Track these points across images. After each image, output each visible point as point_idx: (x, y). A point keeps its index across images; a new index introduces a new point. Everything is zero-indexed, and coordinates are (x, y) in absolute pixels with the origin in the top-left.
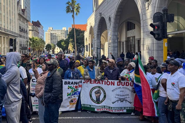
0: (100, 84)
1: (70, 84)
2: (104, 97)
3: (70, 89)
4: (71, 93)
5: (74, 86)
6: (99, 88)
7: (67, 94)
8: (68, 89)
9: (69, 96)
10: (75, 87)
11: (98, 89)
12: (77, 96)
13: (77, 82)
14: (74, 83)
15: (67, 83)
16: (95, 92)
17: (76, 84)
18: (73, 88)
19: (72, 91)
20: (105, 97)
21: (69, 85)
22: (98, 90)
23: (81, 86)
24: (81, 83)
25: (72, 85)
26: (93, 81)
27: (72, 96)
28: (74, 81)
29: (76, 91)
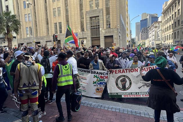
0: (125, 72)
1: (95, 74)
2: (130, 85)
3: (95, 78)
4: (97, 82)
6: (124, 77)
7: (93, 82)
8: (94, 77)
9: (94, 84)
10: (100, 76)
11: (124, 78)
12: (103, 86)
13: (102, 73)
14: (99, 74)
15: (93, 72)
16: (121, 81)
17: (101, 74)
20: (131, 84)
21: (94, 74)
22: (123, 78)
23: (107, 77)
24: (107, 75)
25: (97, 75)
26: (118, 71)
27: (98, 85)
28: (99, 71)
29: (101, 81)
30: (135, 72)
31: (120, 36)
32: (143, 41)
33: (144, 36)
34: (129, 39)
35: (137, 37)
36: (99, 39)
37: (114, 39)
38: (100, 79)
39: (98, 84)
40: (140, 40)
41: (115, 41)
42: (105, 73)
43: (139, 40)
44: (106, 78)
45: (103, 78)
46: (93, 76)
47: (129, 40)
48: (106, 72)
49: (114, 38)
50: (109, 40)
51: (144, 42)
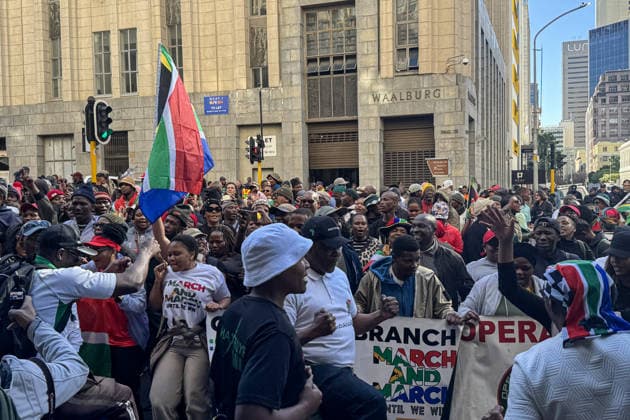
1: (380, 340)
3: (382, 364)
4: (394, 387)
5: (402, 351)
8: (376, 361)
10: (408, 354)
12: (434, 411)
13: (417, 331)
14: (402, 337)
17: (416, 341)
18: (398, 360)
19: (394, 374)
21: (376, 342)
23: (453, 359)
25: (393, 344)
27: (400, 402)
28: (400, 323)
29: (418, 377)
31: (471, 120)
32: (605, 149)
34: (526, 138)
37: (437, 137)
38: (410, 370)
39: (403, 397)
41: (444, 147)
42: (436, 333)
44: (444, 364)
45: (430, 364)
46: (371, 354)
47: (527, 143)
48: (440, 325)
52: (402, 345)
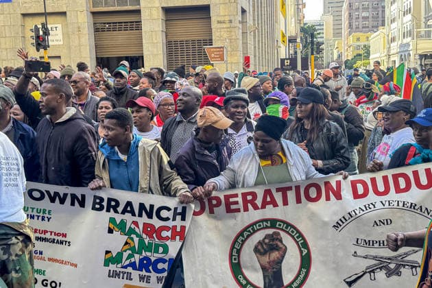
0: (276, 205)
1: (116, 212)
2: (302, 267)
3: (116, 234)
4: (125, 255)
5: (136, 223)
6: (273, 226)
7: (102, 257)
8: (111, 231)
9: (112, 267)
10: (141, 226)
11: (270, 231)
12: (159, 280)
13: (152, 206)
14: (137, 212)
15: (105, 204)
16: (256, 250)
17: (150, 216)
18: (132, 231)
19: (126, 243)
20: (306, 262)
21: (112, 214)
22: (267, 236)
23: (181, 234)
24: (183, 219)
25: (128, 217)
26: (240, 199)
27: (130, 269)
28: (136, 198)
29: (148, 248)
30: (328, 199)
31: (243, 11)
32: (358, 39)
33: (365, 14)
34: (293, 30)
35: (330, 19)
36: (137, 26)
37: (214, 25)
38: (141, 240)
39: (133, 265)
40: (345, 31)
41: (220, 35)
42: (169, 209)
43: (337, 33)
44: (173, 238)
45: (160, 238)
46: (106, 225)
47: (294, 34)
48: (172, 203)
49: (214, 19)
50: (188, 30)
51: (362, 43)
52: (136, 219)
